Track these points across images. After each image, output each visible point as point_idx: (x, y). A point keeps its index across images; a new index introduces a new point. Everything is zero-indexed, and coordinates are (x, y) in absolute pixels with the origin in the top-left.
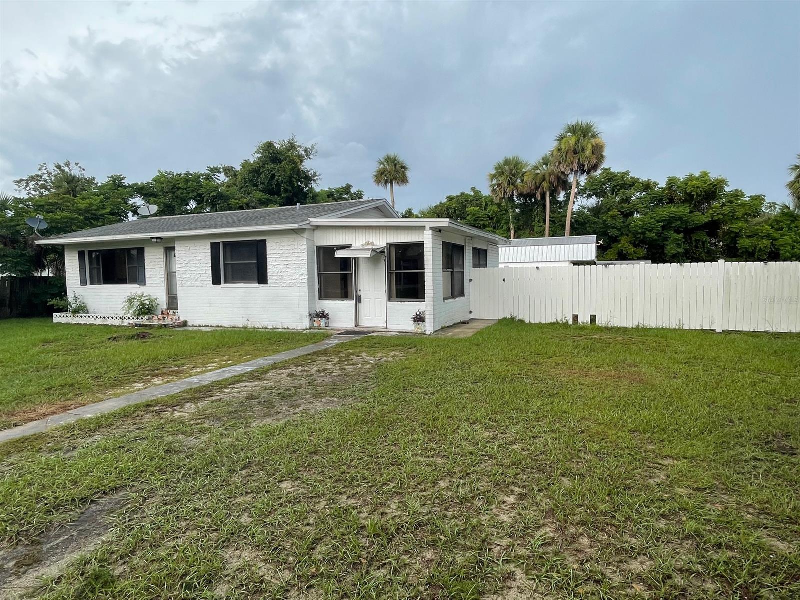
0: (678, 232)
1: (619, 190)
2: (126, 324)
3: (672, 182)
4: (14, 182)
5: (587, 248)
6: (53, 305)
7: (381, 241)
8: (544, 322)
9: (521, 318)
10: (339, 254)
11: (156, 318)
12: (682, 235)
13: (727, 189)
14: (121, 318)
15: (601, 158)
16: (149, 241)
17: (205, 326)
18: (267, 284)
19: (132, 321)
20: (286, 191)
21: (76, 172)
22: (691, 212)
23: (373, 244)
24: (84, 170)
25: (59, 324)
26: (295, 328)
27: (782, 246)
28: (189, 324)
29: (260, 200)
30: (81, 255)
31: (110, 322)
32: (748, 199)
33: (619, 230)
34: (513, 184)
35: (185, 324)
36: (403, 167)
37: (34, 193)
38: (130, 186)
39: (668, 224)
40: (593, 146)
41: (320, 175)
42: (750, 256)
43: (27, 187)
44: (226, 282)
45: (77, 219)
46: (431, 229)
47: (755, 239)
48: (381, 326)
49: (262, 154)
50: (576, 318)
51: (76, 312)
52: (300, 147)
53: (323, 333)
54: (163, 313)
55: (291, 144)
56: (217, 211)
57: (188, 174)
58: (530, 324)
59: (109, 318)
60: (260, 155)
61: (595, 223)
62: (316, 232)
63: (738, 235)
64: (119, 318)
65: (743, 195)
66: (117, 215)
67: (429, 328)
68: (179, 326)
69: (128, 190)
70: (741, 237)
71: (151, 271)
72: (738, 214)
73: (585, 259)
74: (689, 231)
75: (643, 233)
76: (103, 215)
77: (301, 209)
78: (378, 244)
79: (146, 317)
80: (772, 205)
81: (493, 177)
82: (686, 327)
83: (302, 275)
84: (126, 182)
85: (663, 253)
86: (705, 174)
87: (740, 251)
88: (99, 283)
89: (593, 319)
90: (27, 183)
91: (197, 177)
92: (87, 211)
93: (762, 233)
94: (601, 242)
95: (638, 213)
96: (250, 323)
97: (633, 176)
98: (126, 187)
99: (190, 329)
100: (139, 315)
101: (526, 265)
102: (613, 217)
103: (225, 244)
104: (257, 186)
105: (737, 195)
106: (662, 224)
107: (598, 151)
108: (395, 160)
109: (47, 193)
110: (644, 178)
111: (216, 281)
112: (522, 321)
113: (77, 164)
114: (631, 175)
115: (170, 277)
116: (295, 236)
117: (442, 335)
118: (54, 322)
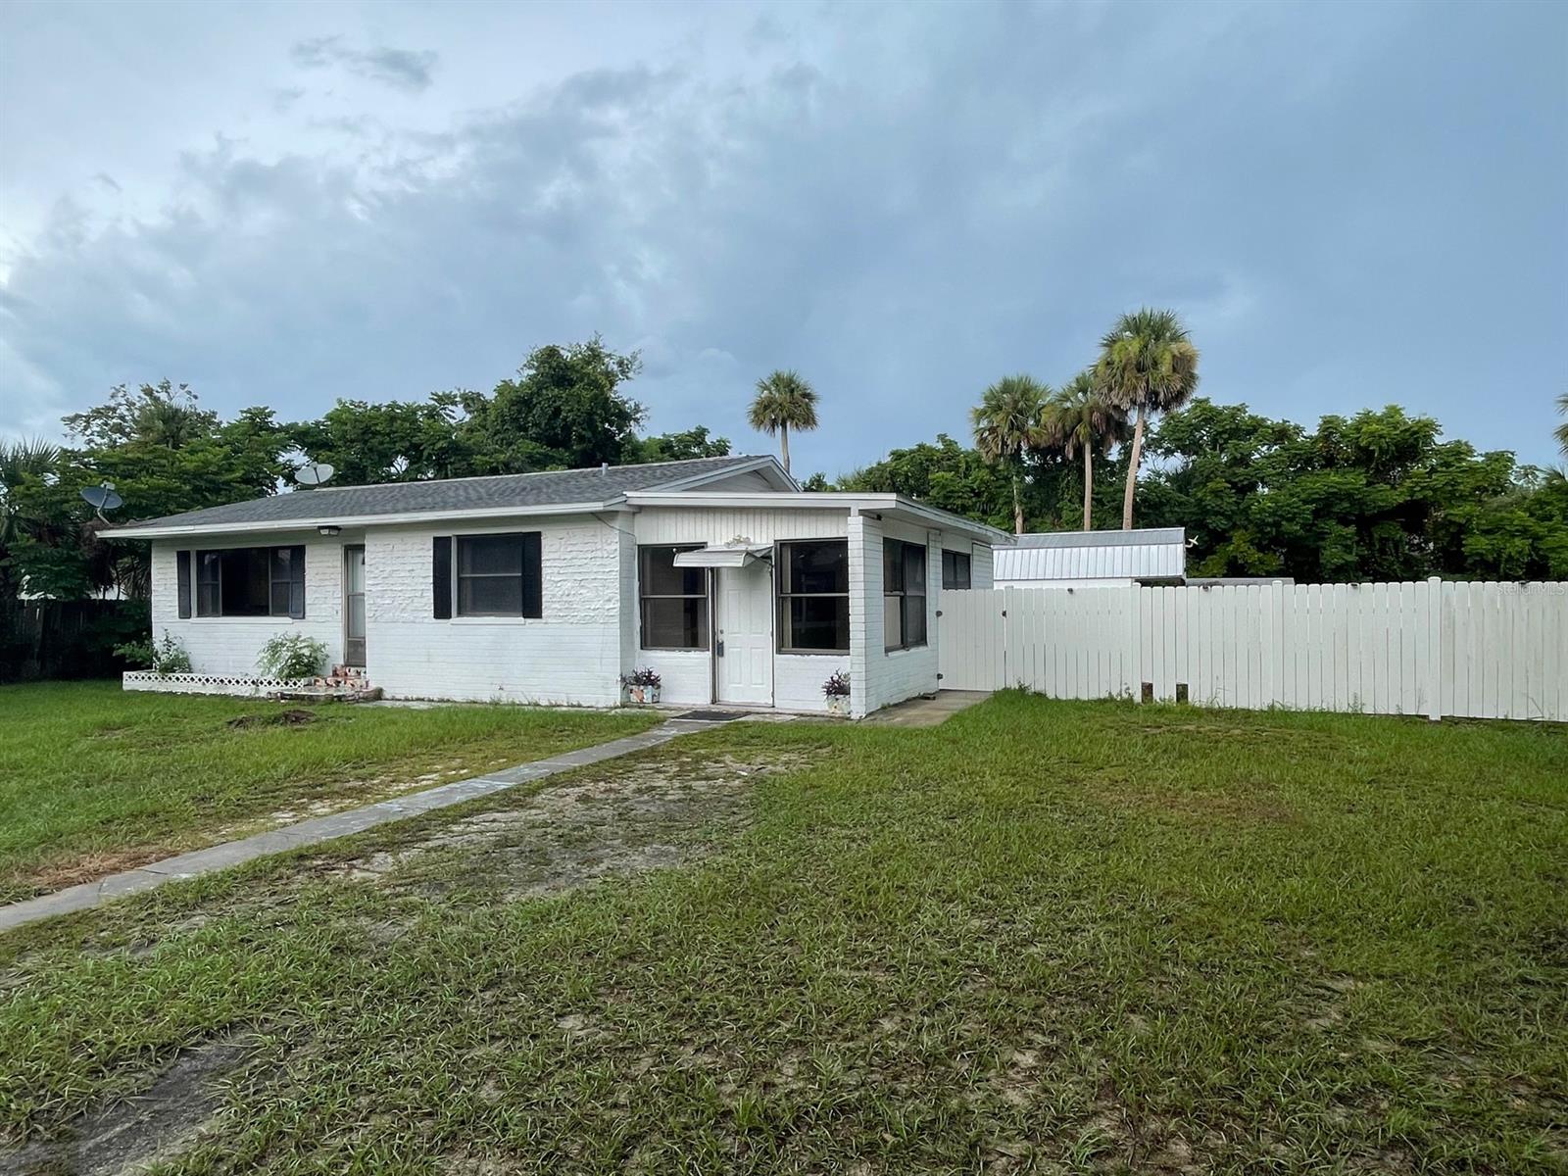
0: (1344, 521)
1: (1226, 442)
2: (263, 694)
3: (1329, 426)
4: (63, 419)
5: (1167, 551)
6: (123, 656)
7: (764, 536)
8: (1084, 697)
9: (1039, 688)
10: (682, 561)
11: (322, 682)
12: (1352, 529)
13: (1439, 440)
14: (253, 682)
15: (1190, 379)
16: (315, 534)
17: (418, 699)
18: (540, 617)
19: (274, 689)
20: (581, 439)
21: (180, 401)
22: (1369, 484)
23: (747, 541)
24: (196, 397)
25: (135, 693)
26: (593, 704)
27: (1553, 550)
28: (387, 694)
29: (530, 457)
30: (183, 559)
31: (231, 690)
32: (1480, 459)
33: (1229, 518)
34: (1018, 429)
35: (378, 695)
36: (806, 395)
37: (98, 440)
38: (281, 429)
39: (1325, 507)
40: (1174, 356)
41: (646, 409)
42: (1489, 569)
43: (86, 428)
44: (460, 614)
45: (178, 489)
46: (862, 512)
47: (1498, 535)
48: (762, 701)
49: (537, 369)
50: (1148, 689)
51: (168, 669)
52: (609, 355)
53: (647, 715)
54: (335, 674)
55: (592, 350)
56: (446, 477)
57: (393, 406)
58: (1057, 700)
59: (230, 682)
60: (533, 372)
61: (1181, 504)
62: (638, 516)
63: (1463, 529)
64: (249, 682)
65: (1470, 452)
66: (255, 485)
67: (856, 706)
68: (366, 699)
69: (279, 436)
70: (1470, 533)
71: (315, 592)
72: (1461, 487)
73: (1162, 574)
74: (1366, 521)
75: (1277, 524)
76: (227, 483)
77: (610, 474)
78: (758, 541)
79: (304, 681)
80: (1529, 471)
81: (981, 415)
82: (1368, 710)
83: (609, 600)
84: (275, 421)
85: (1317, 563)
86: (1393, 411)
87: (1470, 561)
88: (215, 613)
89: (1182, 691)
90: (88, 422)
91: (411, 413)
92: (197, 475)
93: (1511, 524)
94: (1194, 541)
95: (1265, 484)
96: (504, 694)
97: (1253, 414)
98: (273, 431)
99: (388, 704)
100: (289, 676)
101: (1046, 585)
102: (1216, 493)
103: (461, 539)
104: (526, 430)
105: (1459, 451)
106: (1313, 507)
107: (1184, 366)
108: (791, 381)
109: (124, 440)
110: (1274, 418)
111: (442, 611)
112: (1040, 696)
113: (183, 387)
114: (1250, 412)
115: (353, 603)
116: (599, 525)
117: (883, 722)
118: (125, 688)
